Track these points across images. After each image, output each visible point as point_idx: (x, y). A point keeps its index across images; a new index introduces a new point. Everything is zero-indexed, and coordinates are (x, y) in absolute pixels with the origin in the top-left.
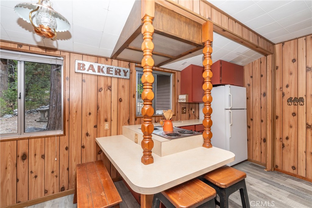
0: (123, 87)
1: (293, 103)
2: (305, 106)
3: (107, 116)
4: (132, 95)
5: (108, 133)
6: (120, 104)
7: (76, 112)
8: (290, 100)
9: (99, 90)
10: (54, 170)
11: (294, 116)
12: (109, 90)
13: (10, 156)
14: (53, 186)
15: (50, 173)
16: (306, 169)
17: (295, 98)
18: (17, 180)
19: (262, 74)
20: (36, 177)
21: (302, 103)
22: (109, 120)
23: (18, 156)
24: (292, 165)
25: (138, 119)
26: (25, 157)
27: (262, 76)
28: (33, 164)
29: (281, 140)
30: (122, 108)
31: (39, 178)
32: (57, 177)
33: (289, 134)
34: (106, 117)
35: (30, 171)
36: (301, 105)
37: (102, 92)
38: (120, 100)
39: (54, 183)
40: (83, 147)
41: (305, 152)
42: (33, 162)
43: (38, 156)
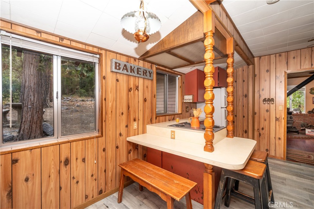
0: (147, 87)
1: (266, 102)
2: (274, 104)
3: (135, 115)
4: (154, 95)
5: (136, 133)
6: (145, 104)
7: (112, 112)
8: (265, 100)
9: (130, 90)
10: (93, 174)
11: (267, 112)
12: (137, 90)
13: (53, 163)
14: (93, 190)
15: (90, 176)
16: (275, 150)
17: (268, 99)
18: (60, 188)
19: (244, 79)
20: (77, 182)
21: (273, 102)
22: (137, 119)
23: (60, 162)
24: (266, 148)
25: (158, 118)
26: (67, 162)
27: (244, 81)
28: (75, 169)
29: (259, 130)
30: (146, 107)
31: (80, 183)
32: (96, 180)
33: (264, 125)
34: (134, 117)
35: (72, 177)
36: (272, 104)
37: (132, 92)
38: (145, 100)
39: (93, 187)
40: (117, 147)
41: (275, 138)
42: (75, 167)
43: (80, 160)
